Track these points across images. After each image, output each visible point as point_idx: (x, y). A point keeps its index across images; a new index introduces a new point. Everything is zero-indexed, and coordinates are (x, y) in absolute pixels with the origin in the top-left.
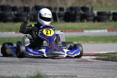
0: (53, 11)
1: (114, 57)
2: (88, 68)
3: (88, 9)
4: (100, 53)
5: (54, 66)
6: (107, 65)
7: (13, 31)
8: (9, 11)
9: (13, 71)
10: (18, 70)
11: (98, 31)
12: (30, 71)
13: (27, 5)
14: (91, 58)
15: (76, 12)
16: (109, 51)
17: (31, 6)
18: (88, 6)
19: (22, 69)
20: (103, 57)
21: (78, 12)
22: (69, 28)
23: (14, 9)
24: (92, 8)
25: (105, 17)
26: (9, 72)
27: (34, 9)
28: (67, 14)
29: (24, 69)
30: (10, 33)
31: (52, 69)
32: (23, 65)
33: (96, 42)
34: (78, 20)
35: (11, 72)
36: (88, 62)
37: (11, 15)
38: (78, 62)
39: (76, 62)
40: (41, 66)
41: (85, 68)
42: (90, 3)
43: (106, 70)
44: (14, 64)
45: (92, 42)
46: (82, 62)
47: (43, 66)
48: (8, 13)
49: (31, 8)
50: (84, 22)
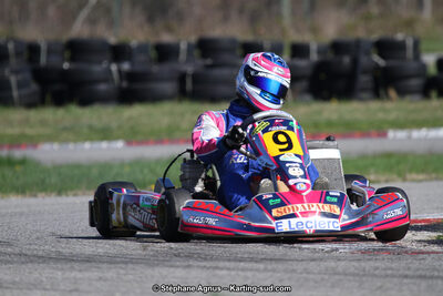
2: (406, 277)
3: (401, 46)
5: (274, 270)
7: (117, 138)
8: (100, 63)
13: (166, 38)
14: (418, 238)
15: (355, 62)
17: (184, 38)
18: (400, 36)
21: (364, 60)
23: (119, 52)
24: (416, 44)
27: (196, 53)
30: (104, 145)
33: (434, 175)
34: (364, 90)
36: (406, 252)
37: (107, 77)
38: (366, 256)
39: (359, 255)
40: (224, 272)
42: (409, 24)
44: (124, 266)
47: (233, 273)
48: (97, 69)
49: (183, 46)
50: (388, 97)
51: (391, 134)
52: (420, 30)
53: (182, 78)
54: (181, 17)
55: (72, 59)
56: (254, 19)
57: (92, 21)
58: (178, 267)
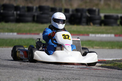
1: (120, 65)
2: (92, 76)
3: (95, 11)
5: (56, 72)
6: (112, 74)
7: (15, 32)
8: (11, 11)
9: (12, 77)
10: (18, 76)
11: (104, 35)
12: (31, 77)
13: (30, 5)
15: (82, 15)
16: (115, 58)
17: (35, 5)
18: (94, 8)
19: (22, 75)
20: (108, 65)
21: (84, 14)
22: (74, 31)
23: (17, 8)
24: (99, 11)
25: (112, 20)
26: (9, 78)
27: (38, 10)
29: (25, 75)
30: (11, 34)
31: (54, 76)
32: (23, 70)
33: (102, 47)
34: (84, 22)
35: (10, 78)
36: (92, 69)
37: (13, 15)
38: (82, 69)
39: (80, 69)
40: (42, 72)
41: (89, 76)
42: (97, 5)
43: (111, 79)
44: (14, 69)
45: (98, 47)
46: (86, 70)
47: (45, 72)
48: (11, 13)
49: (35, 8)
50: (90, 25)
51: (91, 35)
53: (34, 16)
55: (4, 10)
58: (30, 70)
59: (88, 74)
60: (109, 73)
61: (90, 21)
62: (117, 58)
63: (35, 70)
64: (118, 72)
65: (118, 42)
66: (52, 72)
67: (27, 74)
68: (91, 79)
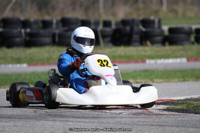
0: (93, 27)
1: (197, 107)
2: (153, 125)
3: (153, 22)
4: (173, 98)
5: (93, 122)
6: (185, 121)
7: (24, 63)
8: (17, 28)
11: (171, 61)
13: (47, 18)
14: (158, 108)
15: (132, 29)
16: (189, 95)
17: (55, 18)
18: (152, 18)
19: (38, 129)
20: (178, 107)
21: (136, 29)
22: (120, 57)
23: (25, 24)
24: (159, 22)
25: (182, 36)
27: (60, 24)
28: (116, 31)
29: (42, 129)
30: (18, 66)
32: (40, 122)
33: (166, 80)
34: (136, 42)
36: (153, 114)
37: (20, 35)
38: (135, 116)
39: (132, 116)
40: (71, 123)
41: (147, 125)
42: (156, 12)
43: (183, 129)
44: (25, 120)
45: (161, 80)
46: (142, 116)
47: (75, 123)
48: (15, 31)
49: (54, 21)
50: (146, 45)
51: (148, 61)
52: (161, 15)
53: (54, 36)
54: (54, 8)
55: (4, 27)
56: (87, 9)
57: (13, 10)
58: (50, 120)
59: (145, 123)
60: (180, 119)
61: (146, 38)
62: (193, 95)
63: (59, 120)
64: (195, 117)
65: (193, 70)
66: (86, 122)
67: (45, 128)
68: (152, 130)
